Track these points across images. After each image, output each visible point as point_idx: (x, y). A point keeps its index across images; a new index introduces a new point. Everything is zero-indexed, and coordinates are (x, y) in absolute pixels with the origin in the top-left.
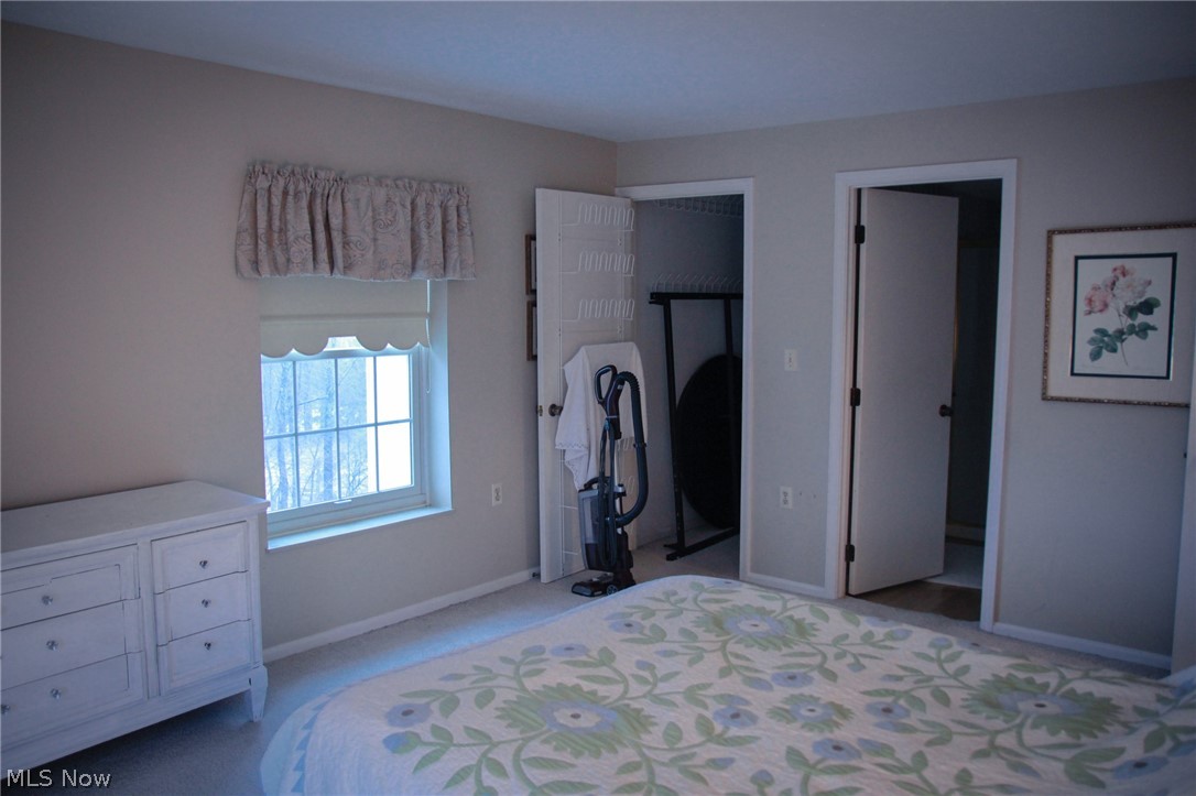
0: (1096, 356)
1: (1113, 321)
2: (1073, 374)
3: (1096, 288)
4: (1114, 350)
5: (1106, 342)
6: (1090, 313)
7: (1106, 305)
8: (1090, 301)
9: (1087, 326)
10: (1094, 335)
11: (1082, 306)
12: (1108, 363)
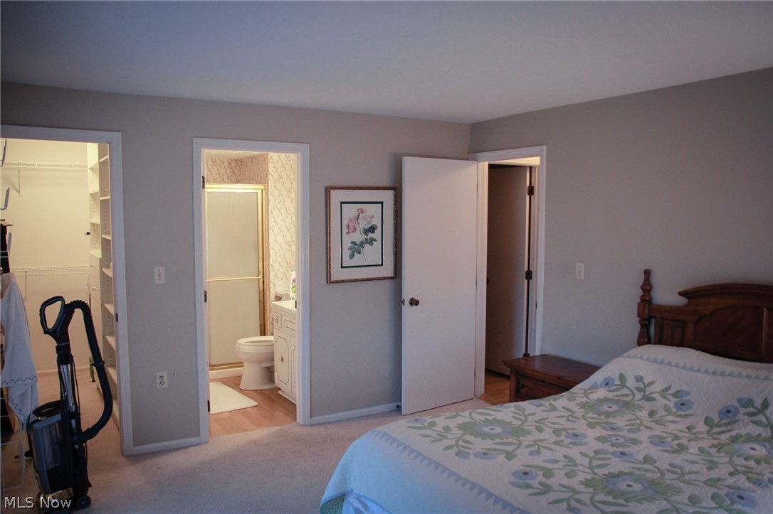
0: (352, 256)
1: (358, 237)
2: (342, 267)
3: (350, 220)
4: (360, 253)
5: (356, 248)
6: (348, 233)
7: (355, 229)
8: (348, 226)
9: (348, 240)
10: (351, 245)
11: (345, 230)
12: (358, 260)
